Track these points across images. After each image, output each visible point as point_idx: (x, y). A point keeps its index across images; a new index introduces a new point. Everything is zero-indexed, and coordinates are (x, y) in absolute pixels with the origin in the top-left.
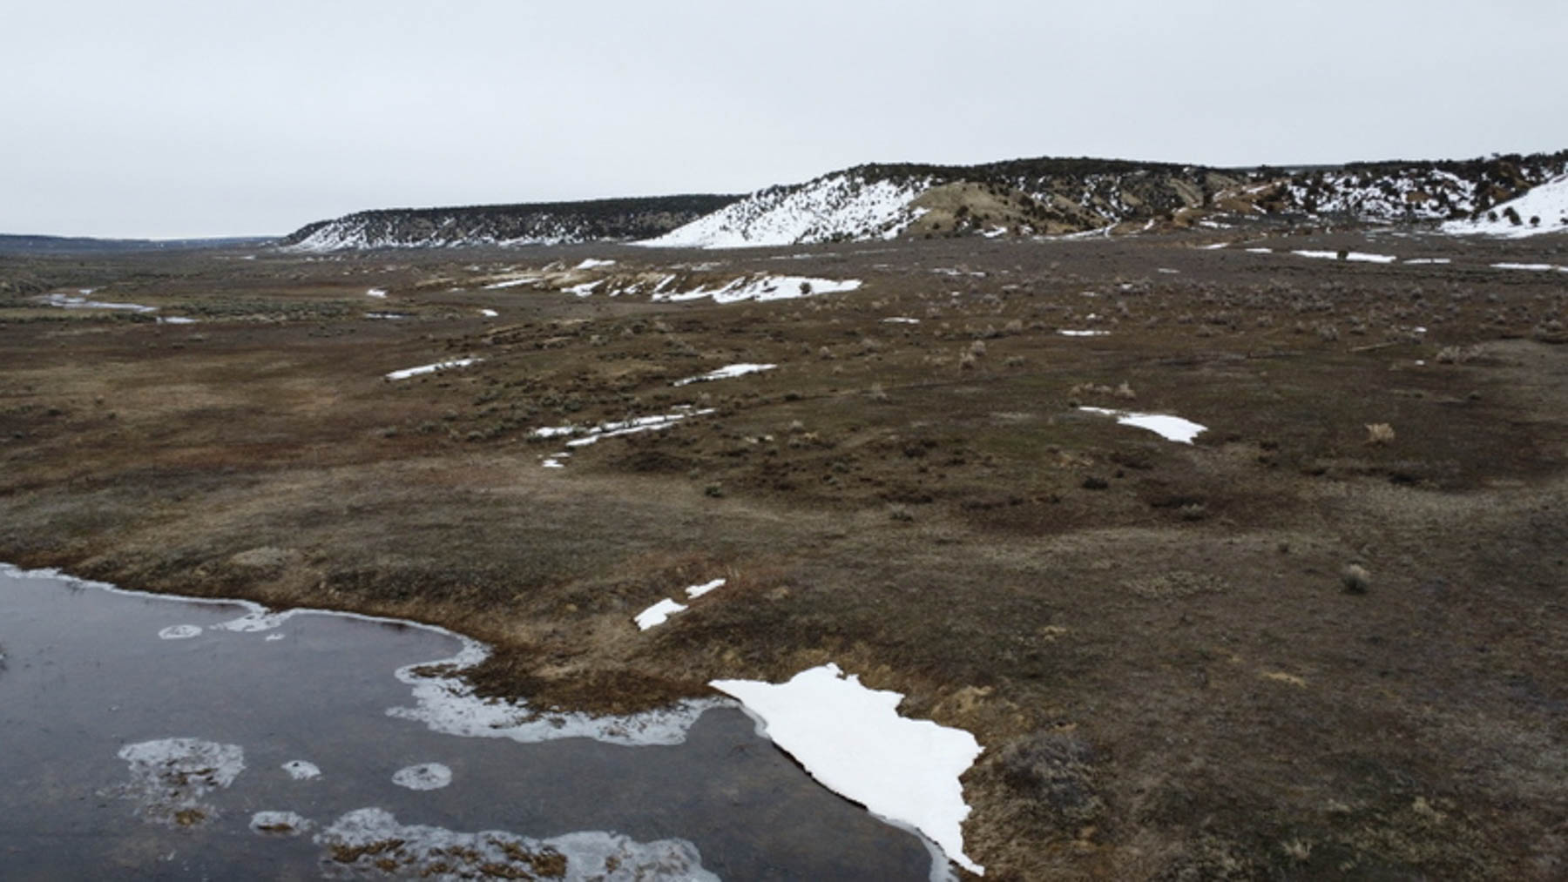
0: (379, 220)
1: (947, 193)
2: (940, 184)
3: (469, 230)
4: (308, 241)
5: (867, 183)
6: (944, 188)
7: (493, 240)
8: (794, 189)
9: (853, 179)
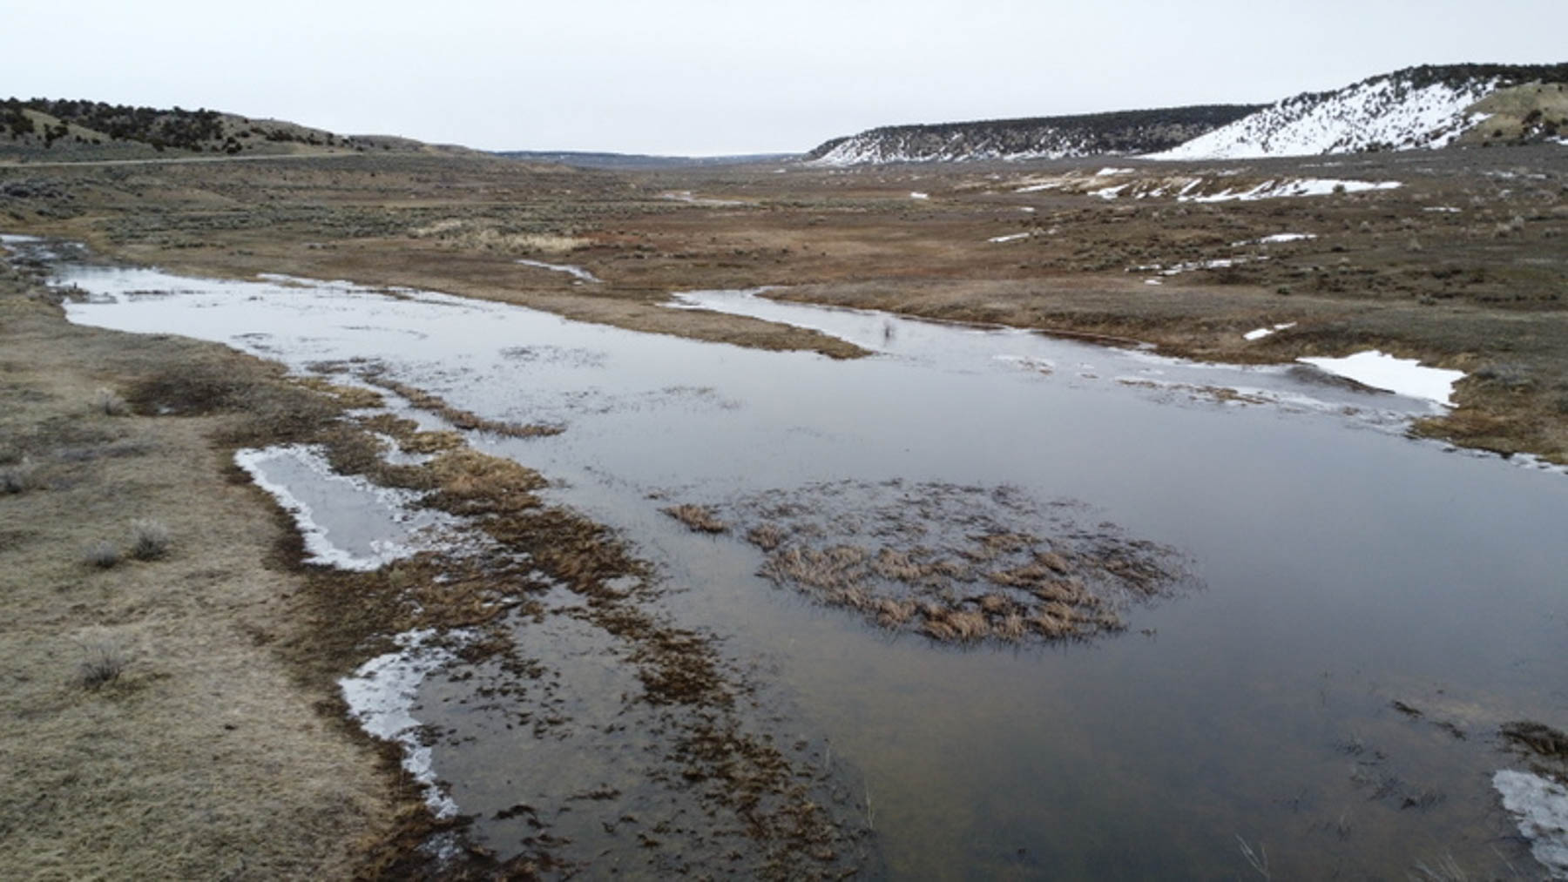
0: (892, 136)
1: (1515, 96)
2: (1508, 86)
3: (976, 144)
4: (828, 156)
5: (1416, 87)
6: (1513, 90)
7: (998, 155)
8: (1325, 97)
9: (1398, 84)
